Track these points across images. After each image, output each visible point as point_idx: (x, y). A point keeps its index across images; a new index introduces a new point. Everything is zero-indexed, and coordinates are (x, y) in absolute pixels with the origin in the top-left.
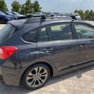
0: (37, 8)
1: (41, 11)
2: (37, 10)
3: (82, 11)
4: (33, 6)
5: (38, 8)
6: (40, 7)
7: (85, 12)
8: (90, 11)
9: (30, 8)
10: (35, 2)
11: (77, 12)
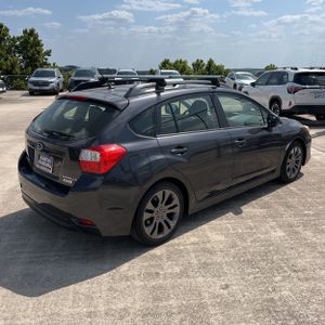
0: (33, 55)
1: (48, 62)
2: (37, 60)
3: (185, 62)
4: (17, 47)
5: (39, 53)
6: (45, 49)
7: (193, 65)
8: (206, 62)
9: (9, 51)
10: (25, 32)
11: (170, 65)
